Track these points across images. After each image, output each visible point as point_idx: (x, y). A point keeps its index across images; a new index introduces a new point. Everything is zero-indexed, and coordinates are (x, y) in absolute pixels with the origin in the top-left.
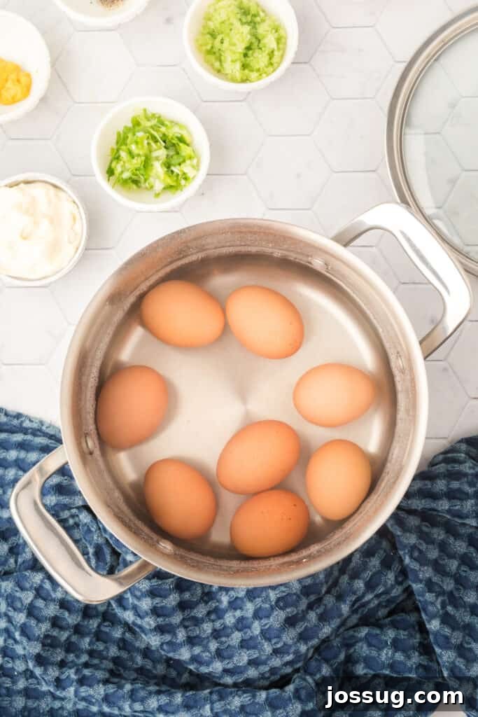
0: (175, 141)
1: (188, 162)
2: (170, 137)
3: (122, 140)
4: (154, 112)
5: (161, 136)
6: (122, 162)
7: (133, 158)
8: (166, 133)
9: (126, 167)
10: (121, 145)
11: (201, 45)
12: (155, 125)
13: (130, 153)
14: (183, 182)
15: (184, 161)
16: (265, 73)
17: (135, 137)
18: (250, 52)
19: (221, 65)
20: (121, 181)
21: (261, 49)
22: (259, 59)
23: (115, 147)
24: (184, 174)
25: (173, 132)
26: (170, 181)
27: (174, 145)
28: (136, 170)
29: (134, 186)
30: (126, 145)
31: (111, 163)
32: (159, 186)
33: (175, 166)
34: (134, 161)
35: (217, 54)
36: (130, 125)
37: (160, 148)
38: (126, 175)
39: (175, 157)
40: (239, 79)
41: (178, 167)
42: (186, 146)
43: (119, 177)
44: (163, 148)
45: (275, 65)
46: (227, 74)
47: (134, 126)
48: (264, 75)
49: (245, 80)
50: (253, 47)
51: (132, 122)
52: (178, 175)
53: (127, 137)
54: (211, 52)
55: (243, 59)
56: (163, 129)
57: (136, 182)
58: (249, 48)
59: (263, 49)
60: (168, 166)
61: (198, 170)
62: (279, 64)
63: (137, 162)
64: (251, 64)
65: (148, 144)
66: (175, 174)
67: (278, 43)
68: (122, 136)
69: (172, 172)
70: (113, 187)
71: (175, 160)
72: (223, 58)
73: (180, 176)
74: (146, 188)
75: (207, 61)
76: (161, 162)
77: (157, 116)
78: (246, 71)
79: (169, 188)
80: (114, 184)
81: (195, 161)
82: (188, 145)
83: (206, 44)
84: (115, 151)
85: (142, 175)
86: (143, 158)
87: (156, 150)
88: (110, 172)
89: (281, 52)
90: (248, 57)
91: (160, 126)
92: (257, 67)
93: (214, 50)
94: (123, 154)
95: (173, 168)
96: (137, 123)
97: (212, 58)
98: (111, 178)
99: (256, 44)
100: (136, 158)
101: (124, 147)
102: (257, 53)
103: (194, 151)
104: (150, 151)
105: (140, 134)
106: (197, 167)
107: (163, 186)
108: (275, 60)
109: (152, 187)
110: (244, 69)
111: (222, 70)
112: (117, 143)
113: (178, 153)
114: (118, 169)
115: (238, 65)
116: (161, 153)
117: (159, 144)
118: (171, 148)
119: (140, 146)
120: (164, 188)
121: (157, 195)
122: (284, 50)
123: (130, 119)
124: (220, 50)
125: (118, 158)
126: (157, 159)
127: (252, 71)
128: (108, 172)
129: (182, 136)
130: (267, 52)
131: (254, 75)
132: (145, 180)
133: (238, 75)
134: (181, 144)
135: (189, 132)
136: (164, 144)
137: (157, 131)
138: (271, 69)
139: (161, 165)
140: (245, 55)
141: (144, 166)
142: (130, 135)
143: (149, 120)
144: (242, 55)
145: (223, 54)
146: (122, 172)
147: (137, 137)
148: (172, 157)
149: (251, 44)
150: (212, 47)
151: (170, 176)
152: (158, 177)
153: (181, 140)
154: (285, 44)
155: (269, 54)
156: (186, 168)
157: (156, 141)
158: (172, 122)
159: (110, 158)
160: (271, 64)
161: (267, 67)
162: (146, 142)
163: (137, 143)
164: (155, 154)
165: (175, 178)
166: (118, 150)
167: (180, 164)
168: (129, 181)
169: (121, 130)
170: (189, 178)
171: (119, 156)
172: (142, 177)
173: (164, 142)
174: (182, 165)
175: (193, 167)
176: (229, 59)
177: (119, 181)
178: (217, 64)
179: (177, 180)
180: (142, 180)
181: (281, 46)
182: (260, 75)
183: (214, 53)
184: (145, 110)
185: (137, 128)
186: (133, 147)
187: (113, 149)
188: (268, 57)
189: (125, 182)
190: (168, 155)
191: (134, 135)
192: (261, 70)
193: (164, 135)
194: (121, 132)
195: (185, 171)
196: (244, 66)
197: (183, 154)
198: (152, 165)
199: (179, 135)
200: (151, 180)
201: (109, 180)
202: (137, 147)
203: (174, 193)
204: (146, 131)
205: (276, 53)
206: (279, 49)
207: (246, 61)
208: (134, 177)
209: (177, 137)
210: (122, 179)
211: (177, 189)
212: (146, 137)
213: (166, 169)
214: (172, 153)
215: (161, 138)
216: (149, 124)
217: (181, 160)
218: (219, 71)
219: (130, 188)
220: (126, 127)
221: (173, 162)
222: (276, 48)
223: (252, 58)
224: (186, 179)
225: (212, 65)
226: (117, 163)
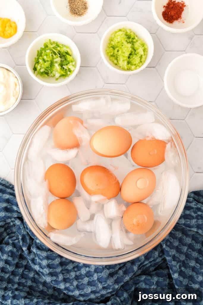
0: (64, 54)
1: (71, 63)
2: (62, 52)
3: (40, 54)
4: (54, 41)
5: (58, 51)
6: (40, 65)
7: (45, 62)
8: (60, 51)
9: (42, 66)
10: (40, 56)
11: (108, 53)
12: (55, 47)
13: (44, 60)
14: (69, 73)
15: (69, 63)
16: (138, 66)
17: (46, 53)
18: (131, 56)
19: (117, 61)
20: (40, 73)
21: (136, 54)
22: (136, 59)
23: (37, 57)
24: (69, 69)
25: (63, 50)
26: (63, 73)
27: (64, 56)
28: (47, 68)
29: (46, 76)
30: (42, 56)
31: (35, 65)
32: (57, 75)
33: (65, 65)
34: (46, 64)
35: (116, 57)
36: (43, 47)
37: (57, 57)
38: (42, 70)
39: (64, 61)
40: (126, 69)
41: (66, 66)
42: (69, 56)
43: (39, 72)
44: (59, 57)
45: (143, 62)
46: (120, 67)
47: (45, 47)
48: (138, 67)
49: (129, 69)
50: (132, 54)
51: (44, 45)
52: (66, 69)
53: (42, 53)
54: (113, 56)
55: (128, 59)
56: (59, 49)
57: (47, 73)
58: (130, 54)
59: (137, 55)
60: (61, 65)
61: (75, 67)
62: (144, 62)
63: (47, 64)
64: (132, 62)
65: (52, 55)
66: (65, 69)
67: (144, 52)
68: (40, 52)
69: (64, 68)
70: (36, 76)
71: (65, 63)
72: (118, 59)
73: (67, 70)
74: (52, 76)
75: (111, 60)
76: (58, 64)
77: (56, 42)
78: (130, 65)
79: (62, 76)
80: (37, 75)
81: (74, 63)
82: (70, 56)
83: (110, 52)
84: (37, 59)
85: (50, 70)
86: (50, 62)
87: (55, 58)
88: (35, 69)
89: (145, 56)
90: (130, 58)
91: (57, 47)
92: (135, 63)
93: (114, 55)
94: (41, 61)
95: (64, 67)
96: (46, 46)
97: (113, 58)
98: (35, 72)
99: (134, 52)
100: (46, 62)
101: (40, 57)
102: (134, 56)
103: (73, 58)
104: (53, 59)
105: (48, 51)
106: (75, 66)
107: (59, 75)
108: (143, 60)
109: (54, 76)
110: (128, 64)
111: (118, 64)
112: (38, 55)
113: (66, 60)
114: (38, 67)
115: (126, 63)
116: (58, 59)
117: (57, 55)
118: (63, 57)
119: (48, 57)
120: (60, 76)
121: (57, 79)
122: (147, 55)
123: (43, 44)
124: (117, 55)
125: (38, 62)
126: (56, 62)
127: (132, 65)
128: (34, 69)
129: (67, 51)
130: (139, 56)
131: (133, 67)
132: (51, 73)
133: (126, 67)
134: (67, 55)
135: (70, 49)
136: (59, 55)
137: (56, 49)
138: (141, 64)
139: (58, 65)
140: (129, 57)
141: (51, 66)
142: (43, 52)
143: (52, 45)
144: (128, 58)
145: (118, 57)
146: (40, 69)
147: (47, 52)
148: (63, 61)
149: (132, 52)
150: (113, 54)
151: (62, 70)
152: (57, 71)
153: (67, 53)
154: (147, 52)
155: (140, 57)
156: (70, 66)
157: (55, 54)
158: (63, 45)
159: (35, 63)
160: (141, 62)
161: (139, 63)
162: (51, 55)
163: (47, 55)
164: (55, 60)
165: (65, 71)
166: (38, 59)
167: (67, 65)
168: (44, 73)
169: (39, 49)
170: (71, 71)
171: (39, 61)
172: (49, 71)
173: (59, 54)
174: (68, 65)
175: (73, 66)
176: (122, 60)
177: (39, 73)
178: (116, 61)
179: (66, 72)
180: (50, 73)
181: (145, 53)
182: (136, 67)
183: (114, 56)
184: (50, 40)
185: (47, 48)
186: (45, 57)
187: (35, 58)
188: (140, 59)
189: (42, 74)
190: (61, 61)
191: (45, 51)
192: (137, 64)
193: (59, 51)
194: (39, 50)
195: (70, 68)
196: (129, 63)
197: (68, 60)
198: (54, 65)
199: (66, 51)
200: (54, 72)
201: (34, 73)
202: (47, 57)
203: (65, 78)
204: (51, 50)
205: (143, 57)
206: (144, 54)
207: (129, 60)
208: (46, 71)
209: (65, 52)
210: (41, 72)
211: (66, 76)
212: (51, 53)
213: (61, 67)
214: (63, 59)
215: (58, 53)
216: (52, 46)
217: (68, 63)
218: (116, 64)
219: (44, 76)
220: (41, 48)
221: (63, 64)
222: (143, 54)
223: (132, 59)
224: (70, 71)
225: (113, 62)
226: (38, 65)
